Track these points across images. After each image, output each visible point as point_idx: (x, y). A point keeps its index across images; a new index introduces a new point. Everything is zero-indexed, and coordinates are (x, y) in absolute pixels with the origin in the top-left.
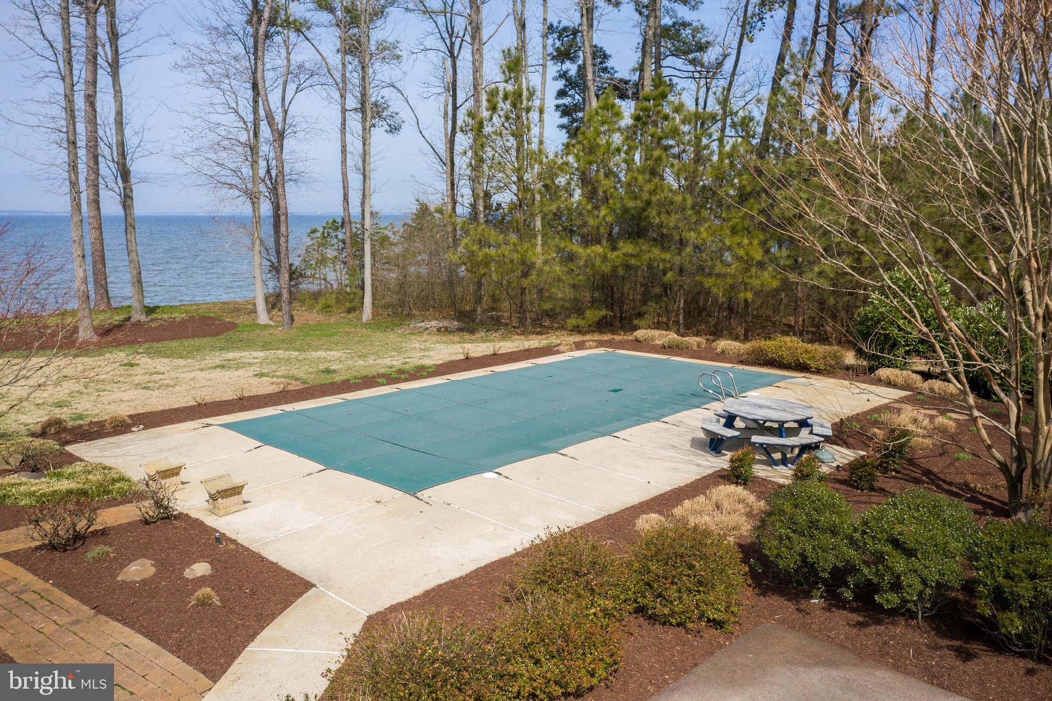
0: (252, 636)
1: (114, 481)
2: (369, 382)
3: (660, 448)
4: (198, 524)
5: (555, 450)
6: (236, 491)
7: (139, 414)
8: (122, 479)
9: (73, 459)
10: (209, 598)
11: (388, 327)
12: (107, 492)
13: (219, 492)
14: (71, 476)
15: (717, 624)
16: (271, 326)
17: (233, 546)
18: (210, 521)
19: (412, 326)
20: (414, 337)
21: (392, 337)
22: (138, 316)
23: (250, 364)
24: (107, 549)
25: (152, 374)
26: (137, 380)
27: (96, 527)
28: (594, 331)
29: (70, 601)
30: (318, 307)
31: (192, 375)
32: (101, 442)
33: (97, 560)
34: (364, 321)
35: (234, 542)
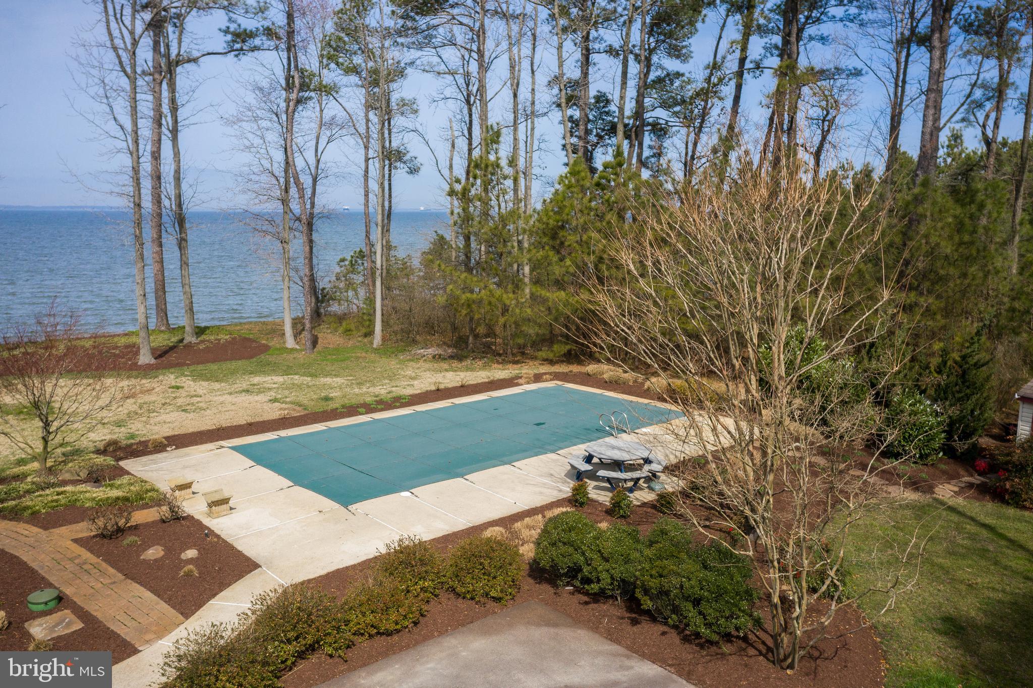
0: (214, 595)
1: (147, 491)
2: (351, 410)
3: (541, 476)
4: (199, 523)
5: (462, 476)
6: (225, 501)
7: (174, 436)
8: (153, 490)
9: (124, 472)
10: (191, 571)
11: (393, 353)
12: (142, 499)
13: (213, 502)
14: (119, 487)
15: (497, 600)
16: (296, 350)
17: (216, 540)
18: (206, 521)
19: (413, 352)
20: (412, 363)
21: (393, 363)
22: (190, 338)
23: (270, 389)
24: (136, 538)
25: (192, 397)
26: (180, 401)
27: (132, 523)
28: (562, 362)
29: (112, 571)
30: (341, 330)
31: (221, 399)
32: (144, 459)
33: (129, 545)
34: (375, 346)
35: (218, 536)
